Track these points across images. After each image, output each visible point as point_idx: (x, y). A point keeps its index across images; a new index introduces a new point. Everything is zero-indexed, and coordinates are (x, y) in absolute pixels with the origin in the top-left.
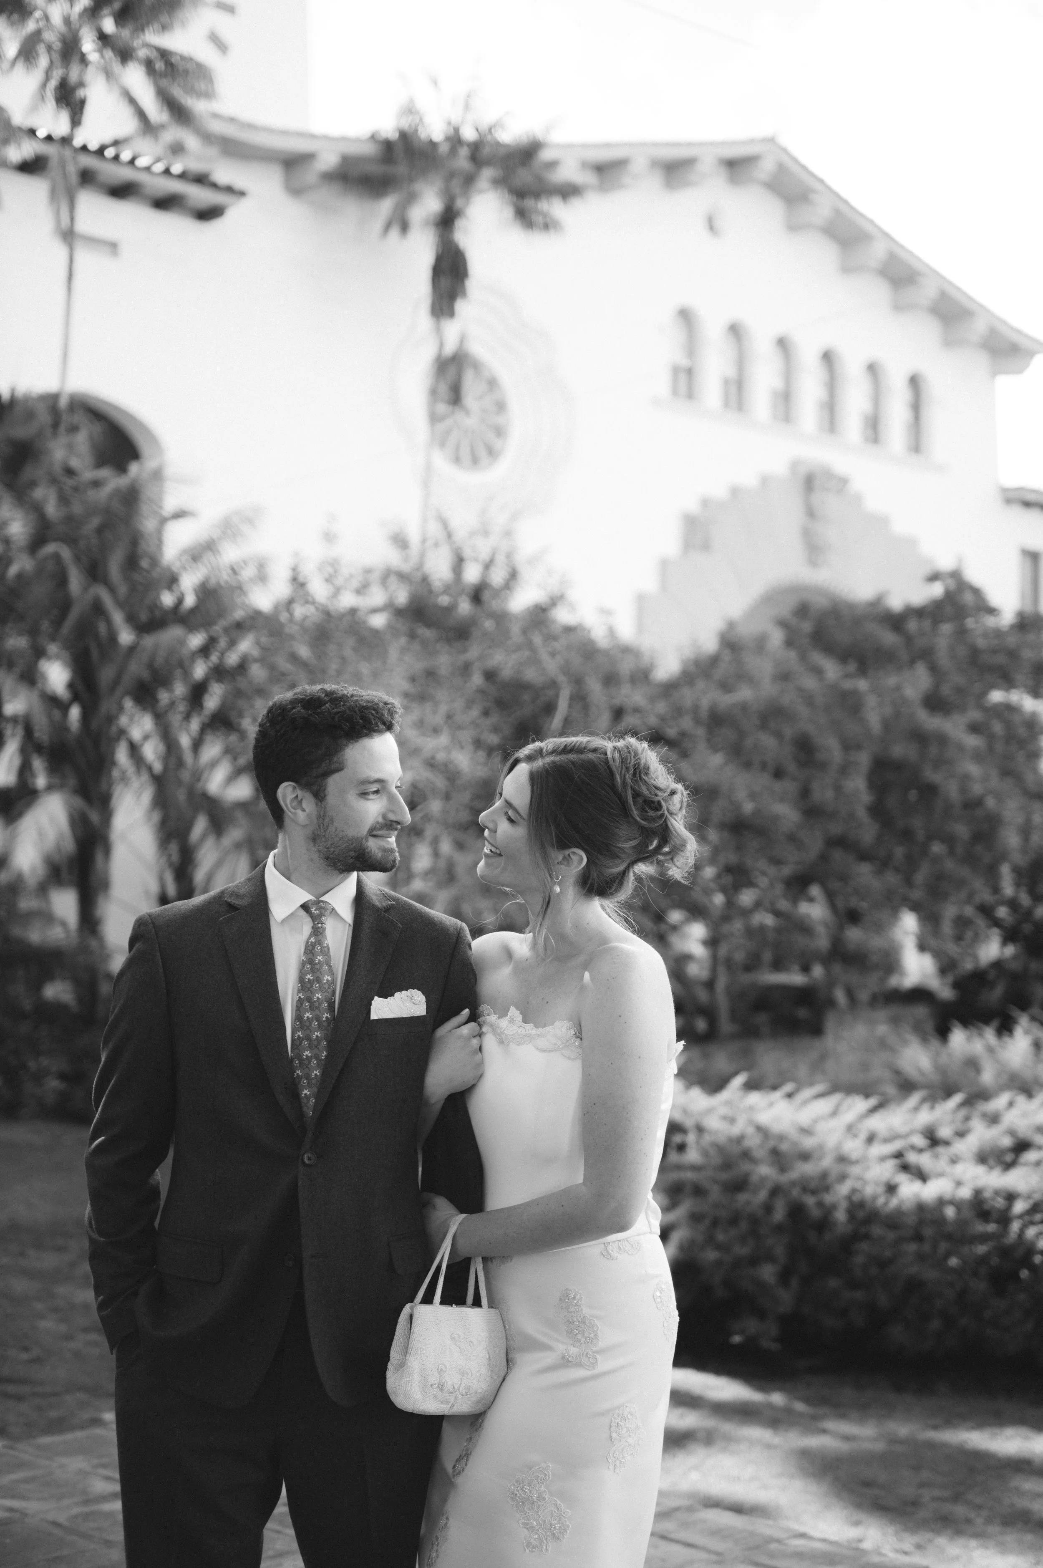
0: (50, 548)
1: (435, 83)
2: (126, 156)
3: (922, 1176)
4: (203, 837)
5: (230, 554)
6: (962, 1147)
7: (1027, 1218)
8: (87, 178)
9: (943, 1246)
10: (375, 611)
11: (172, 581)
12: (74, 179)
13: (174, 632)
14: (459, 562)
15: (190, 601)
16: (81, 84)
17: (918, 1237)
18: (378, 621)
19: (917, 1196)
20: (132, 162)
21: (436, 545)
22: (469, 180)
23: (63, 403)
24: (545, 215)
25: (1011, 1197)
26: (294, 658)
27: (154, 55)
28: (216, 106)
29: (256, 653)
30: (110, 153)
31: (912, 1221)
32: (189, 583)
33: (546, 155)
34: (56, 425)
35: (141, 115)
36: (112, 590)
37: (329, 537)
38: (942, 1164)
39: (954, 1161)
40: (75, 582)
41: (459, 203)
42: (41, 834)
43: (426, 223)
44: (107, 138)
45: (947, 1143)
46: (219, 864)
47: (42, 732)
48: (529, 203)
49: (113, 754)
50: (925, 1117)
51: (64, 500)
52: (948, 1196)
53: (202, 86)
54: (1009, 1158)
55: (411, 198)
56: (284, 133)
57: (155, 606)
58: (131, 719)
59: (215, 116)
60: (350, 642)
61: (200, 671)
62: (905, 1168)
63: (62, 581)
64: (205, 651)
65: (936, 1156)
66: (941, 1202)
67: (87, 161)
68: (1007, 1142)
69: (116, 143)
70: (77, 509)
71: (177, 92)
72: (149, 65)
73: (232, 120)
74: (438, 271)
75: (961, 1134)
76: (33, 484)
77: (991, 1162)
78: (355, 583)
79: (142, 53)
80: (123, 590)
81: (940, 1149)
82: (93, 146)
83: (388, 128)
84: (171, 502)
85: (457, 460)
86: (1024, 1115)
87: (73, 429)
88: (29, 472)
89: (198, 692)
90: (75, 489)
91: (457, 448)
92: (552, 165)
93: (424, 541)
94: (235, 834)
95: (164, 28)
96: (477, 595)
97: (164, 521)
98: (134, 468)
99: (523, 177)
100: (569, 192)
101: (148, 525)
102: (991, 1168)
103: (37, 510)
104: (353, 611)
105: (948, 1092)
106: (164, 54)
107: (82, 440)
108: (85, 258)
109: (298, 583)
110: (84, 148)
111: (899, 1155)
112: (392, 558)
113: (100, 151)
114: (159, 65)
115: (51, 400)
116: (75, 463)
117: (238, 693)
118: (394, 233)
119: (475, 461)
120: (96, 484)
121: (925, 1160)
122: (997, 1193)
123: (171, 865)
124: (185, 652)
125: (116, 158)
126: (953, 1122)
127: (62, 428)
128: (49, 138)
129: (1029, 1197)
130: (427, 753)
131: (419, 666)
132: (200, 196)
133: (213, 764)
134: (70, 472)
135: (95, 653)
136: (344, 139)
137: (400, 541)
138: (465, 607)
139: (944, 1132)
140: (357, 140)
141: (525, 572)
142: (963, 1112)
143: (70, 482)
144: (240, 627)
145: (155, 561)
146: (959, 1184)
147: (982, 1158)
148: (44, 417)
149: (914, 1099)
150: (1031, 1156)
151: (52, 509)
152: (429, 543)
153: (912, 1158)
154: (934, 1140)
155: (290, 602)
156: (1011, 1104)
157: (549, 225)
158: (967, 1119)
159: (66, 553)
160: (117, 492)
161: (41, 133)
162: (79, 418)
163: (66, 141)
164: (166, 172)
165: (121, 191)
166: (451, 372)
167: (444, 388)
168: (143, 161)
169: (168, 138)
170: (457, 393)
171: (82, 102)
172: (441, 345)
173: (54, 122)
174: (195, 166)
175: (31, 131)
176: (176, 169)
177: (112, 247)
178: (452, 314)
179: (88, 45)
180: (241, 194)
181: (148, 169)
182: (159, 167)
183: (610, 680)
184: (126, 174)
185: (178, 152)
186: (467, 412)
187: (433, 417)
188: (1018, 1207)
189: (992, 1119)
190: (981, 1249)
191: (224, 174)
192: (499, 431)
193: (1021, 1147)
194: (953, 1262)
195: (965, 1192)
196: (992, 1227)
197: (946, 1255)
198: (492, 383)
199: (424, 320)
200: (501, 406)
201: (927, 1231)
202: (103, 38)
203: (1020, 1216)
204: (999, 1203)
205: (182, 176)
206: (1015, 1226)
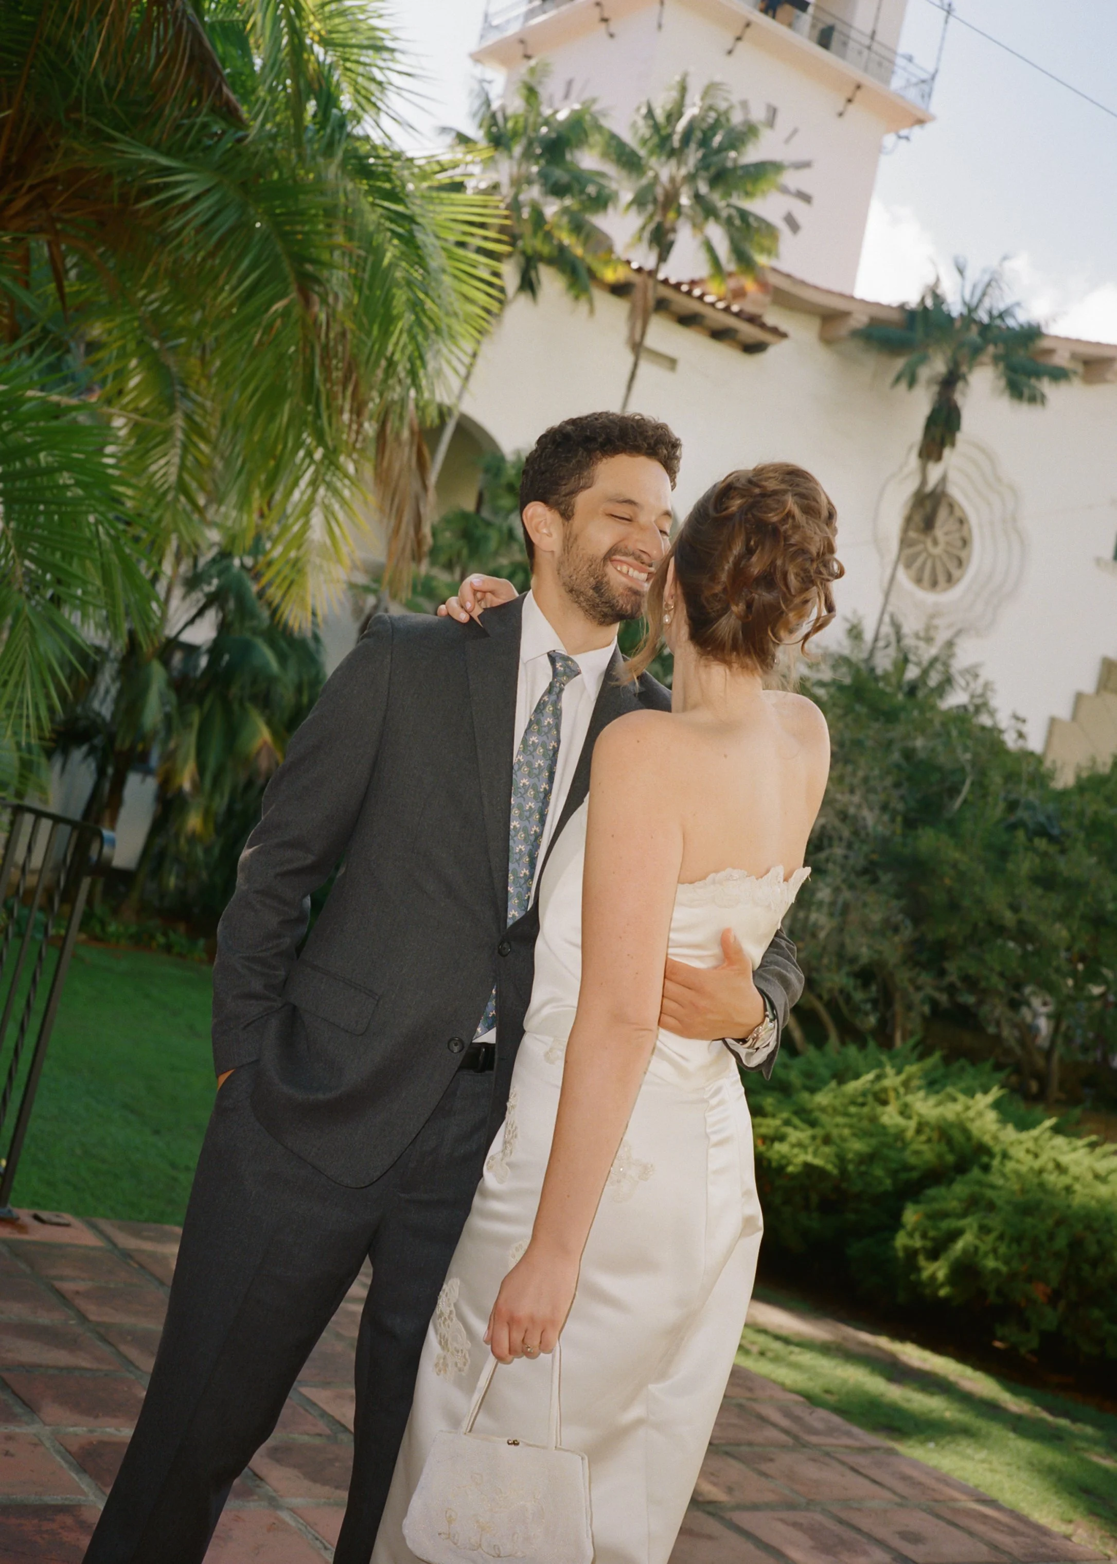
2: (697, 292)
8: (662, 305)
12: (652, 305)
14: (904, 662)
16: (674, 230)
20: (701, 298)
22: (976, 353)
24: (1035, 390)
27: (735, 214)
28: (776, 263)
30: (685, 288)
33: (1044, 343)
35: (715, 262)
41: (965, 369)
43: (930, 382)
44: (686, 276)
48: (1022, 379)
53: (770, 245)
55: (924, 359)
56: (831, 293)
59: (774, 270)
67: (666, 292)
69: (692, 281)
71: (747, 246)
72: (729, 221)
73: (788, 276)
74: (933, 420)
79: (726, 211)
82: (673, 281)
83: (914, 301)
85: (918, 580)
91: (922, 571)
92: (1048, 352)
93: (876, 639)
95: (748, 194)
96: (912, 690)
99: (1021, 356)
100: (1059, 375)
106: (744, 215)
108: (647, 369)
110: (666, 281)
112: (848, 646)
113: (677, 286)
114: (738, 222)
118: (903, 386)
125: (689, 293)
128: (639, 270)
132: (748, 331)
136: (878, 305)
137: (858, 635)
138: (900, 697)
140: (889, 307)
141: (957, 680)
152: (881, 642)
157: (1037, 399)
161: (635, 265)
163: (652, 273)
164: (727, 309)
165: (687, 320)
166: (928, 505)
167: (918, 518)
168: (709, 299)
169: (732, 283)
170: (928, 525)
171: (671, 244)
172: (924, 482)
173: (645, 258)
174: (750, 308)
175: (628, 262)
176: (735, 308)
177: (671, 363)
178: (939, 458)
179: (685, 200)
180: (784, 335)
181: (712, 305)
182: (721, 305)
183: (1011, 777)
184: (696, 306)
185: (739, 294)
186: (935, 542)
187: (904, 540)
191: (772, 318)
192: (960, 562)
198: (962, 522)
199: (913, 460)
200: (965, 542)
202: (697, 197)
205: (739, 315)
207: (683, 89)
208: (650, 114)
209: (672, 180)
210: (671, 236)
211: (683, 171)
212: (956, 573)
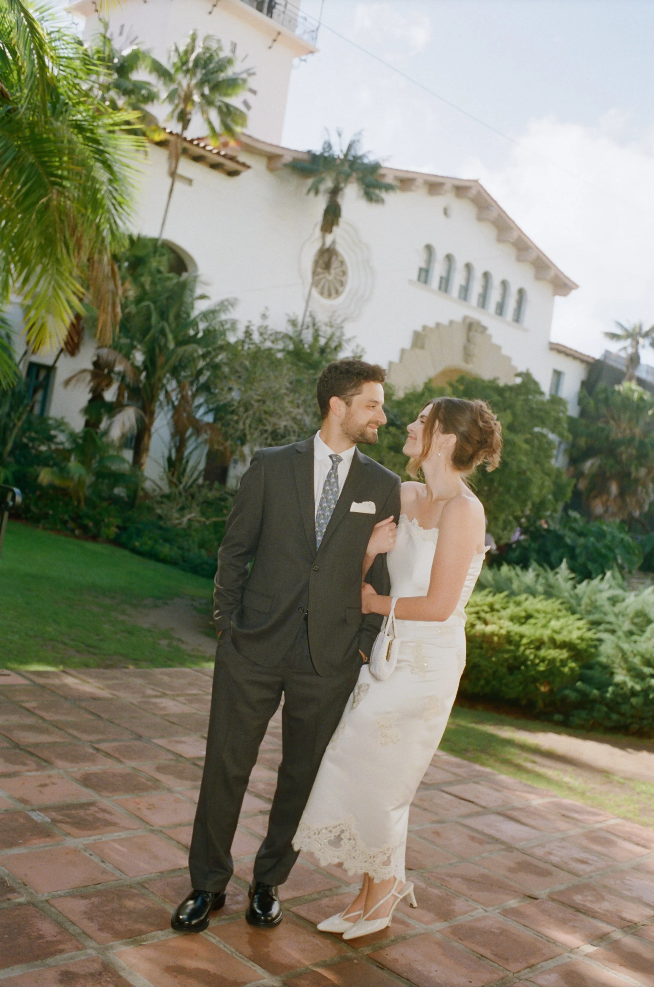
0: (145, 303)
1: (339, 135)
2: (202, 145)
3: (486, 623)
4: (190, 436)
5: (223, 317)
6: (503, 613)
7: (527, 646)
8: (185, 151)
9: (490, 652)
10: (280, 351)
11: (195, 324)
12: (180, 151)
13: (193, 346)
14: (316, 337)
15: (200, 335)
16: (189, 113)
17: (481, 648)
18: (280, 355)
19: (483, 630)
20: (204, 147)
21: (308, 328)
22: (348, 177)
23: (160, 243)
24: (378, 196)
25: (522, 637)
26: (242, 365)
27: (222, 105)
28: (245, 131)
29: (225, 360)
30: (195, 142)
31: (479, 640)
32: (202, 326)
33: (382, 171)
34: (155, 252)
35: (213, 129)
36: (169, 325)
37: (264, 316)
38: (495, 619)
39: (500, 618)
40: (154, 318)
41: (342, 185)
42: (124, 424)
43: (326, 191)
44: (195, 136)
45: (498, 611)
46: (195, 449)
47: (129, 379)
48: (371, 190)
49: (159, 395)
50: (490, 599)
51: (153, 283)
52: (496, 632)
53: (240, 121)
54: (523, 620)
55: (322, 180)
56: (271, 145)
57: (187, 334)
58: (168, 380)
59: (244, 134)
60: (267, 362)
61: (201, 364)
62: (479, 618)
63: (149, 318)
64: (204, 356)
65: (493, 616)
66: (493, 634)
67: (186, 145)
68: (523, 614)
69: (198, 139)
70: (159, 288)
71: (229, 122)
72: (220, 109)
73: (250, 137)
74: (327, 212)
75: (504, 608)
76: (141, 275)
77: (515, 621)
78: (272, 338)
79: (218, 104)
80: (174, 325)
81: (495, 613)
82: (189, 138)
83: (317, 149)
84: (199, 291)
85: (322, 293)
86: (532, 604)
87: (162, 255)
88: (140, 270)
89: (199, 373)
90: (160, 279)
91: (323, 288)
92: (384, 176)
93: (303, 324)
94: (204, 436)
95: (229, 95)
96: (323, 351)
97: (194, 299)
98: (185, 275)
99: (370, 179)
100: (389, 188)
101: (188, 300)
102: (515, 624)
103: (142, 286)
104: (270, 349)
105: (500, 591)
106: (227, 106)
107: (165, 259)
108: (178, 185)
109: (248, 333)
110: (185, 139)
111: (477, 613)
112: (289, 330)
113: (191, 141)
114: (225, 109)
115: (155, 241)
116: (162, 268)
117: (216, 376)
118: (312, 194)
119: (330, 295)
120: (169, 279)
121: (488, 617)
122: (516, 634)
123: (175, 446)
124: (195, 355)
125: (198, 145)
126: (501, 603)
127: (158, 254)
128: (171, 133)
129: (529, 637)
130: (293, 415)
131: (294, 378)
132: (230, 165)
133: (200, 406)
134: (159, 272)
135: (157, 350)
136: (296, 151)
137: (293, 323)
138: (317, 355)
139: (497, 606)
140: (302, 152)
141: (345, 345)
142: (506, 600)
143: (159, 276)
144: (222, 348)
145: (188, 315)
146: (501, 628)
147: (512, 619)
148: (151, 248)
149: (486, 592)
150: (532, 621)
151: (147, 287)
152: (305, 327)
153: (483, 615)
154: (492, 609)
155: (243, 342)
156: (526, 599)
157: (380, 201)
158: (508, 602)
159: (152, 306)
160: (178, 284)
161: (168, 130)
162: (164, 251)
163: (179, 135)
164: (218, 153)
165: (197, 159)
166: (326, 256)
167: (321, 262)
168: (208, 148)
169: (222, 140)
170: (327, 266)
171: (189, 121)
172: (324, 243)
173: (175, 127)
174: (230, 153)
175: (165, 129)
176: (223, 153)
177: (190, 182)
178: (331, 231)
179: (196, 98)
180: (248, 167)
181: (211, 151)
182: (215, 151)
184: (201, 152)
185: (225, 146)
186: (329, 273)
187: (315, 273)
188: (525, 641)
189: (518, 604)
190: (506, 656)
191: (242, 158)
192: (342, 284)
193: (529, 617)
194: (494, 659)
195: (503, 632)
196: (512, 648)
197: (491, 657)
198: (342, 263)
199: (318, 232)
200: (344, 273)
201: (485, 646)
202: (203, 95)
203: (525, 645)
204: (517, 638)
205: (224, 156)
206: (522, 648)
207: (194, 38)
208: (177, 51)
209: (189, 86)
210: (189, 116)
211: (194, 81)
212: (340, 289)
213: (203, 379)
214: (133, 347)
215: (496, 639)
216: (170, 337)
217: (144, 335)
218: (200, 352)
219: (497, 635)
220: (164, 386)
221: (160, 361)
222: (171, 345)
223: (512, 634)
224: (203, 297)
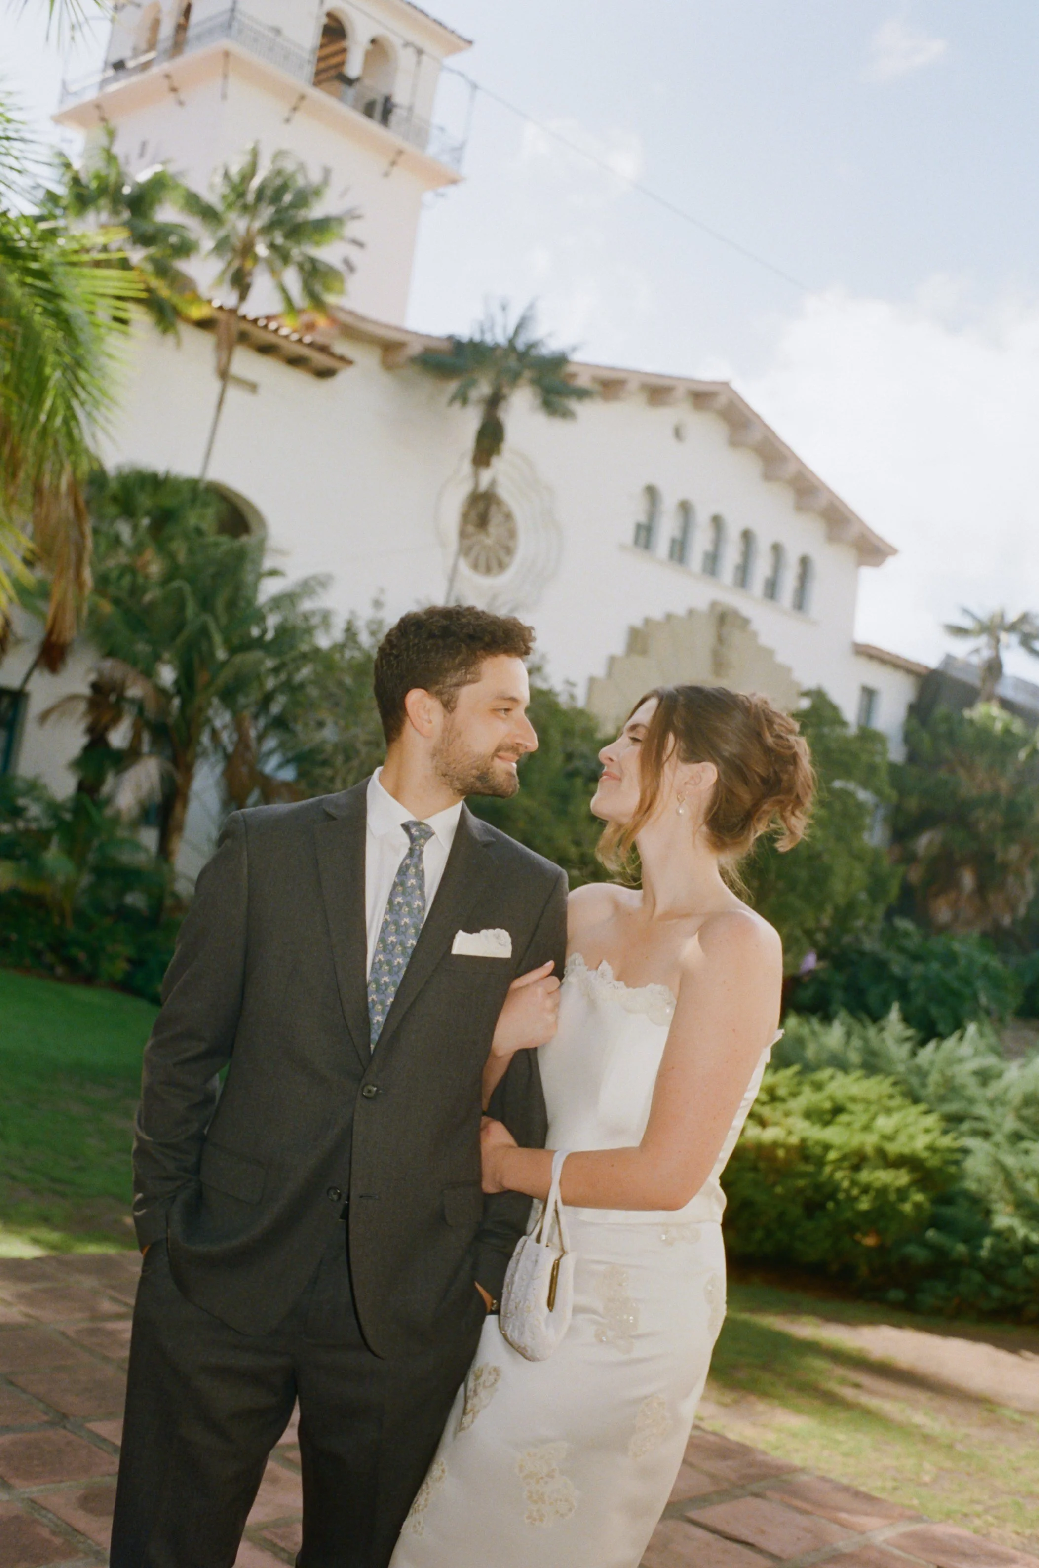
0: (176, 584)
1: (504, 309)
2: (273, 326)
3: (765, 1124)
5: (307, 605)
6: (795, 1105)
7: (837, 1165)
8: (243, 338)
9: (772, 1178)
11: (260, 618)
12: (234, 337)
13: (257, 654)
15: (270, 635)
16: (250, 274)
17: (755, 1169)
19: (761, 1137)
20: (276, 331)
22: (515, 377)
23: (202, 486)
24: (565, 407)
25: (827, 1147)
26: (340, 684)
27: (305, 260)
28: (343, 302)
29: (312, 678)
30: (261, 323)
31: (753, 1156)
32: (272, 621)
33: (570, 368)
34: (194, 500)
35: (288, 300)
36: (216, 619)
37: (378, 604)
38: (779, 1116)
39: (787, 1114)
40: (191, 609)
41: (506, 391)
42: (138, 784)
43: (479, 401)
44: (261, 313)
45: (783, 1100)
47: (151, 711)
48: (555, 398)
49: (200, 736)
51: (191, 551)
52: (781, 1141)
53: (335, 286)
54: (827, 1117)
55: (472, 383)
56: (388, 326)
57: (246, 635)
58: (216, 712)
59: (341, 309)
61: (270, 683)
63: (182, 607)
64: (276, 670)
65: (775, 1110)
66: (775, 1145)
67: (245, 327)
68: (827, 1105)
69: (269, 318)
70: (200, 559)
71: (318, 288)
72: (301, 266)
73: (352, 313)
74: (481, 436)
75: (794, 1095)
76: (171, 539)
77: (814, 1119)
79: (298, 258)
80: (224, 620)
81: (780, 1106)
82: (250, 317)
83: (464, 332)
84: (268, 563)
85: (475, 567)
86: (842, 1086)
87: (206, 505)
88: (168, 530)
89: (267, 699)
90: (202, 546)
91: (477, 558)
92: (573, 375)
95: (317, 243)
97: (260, 576)
98: (244, 539)
99: (552, 380)
100: (582, 394)
101: (249, 578)
102: (814, 1123)
103: (171, 556)
106: (313, 261)
107: (211, 513)
108: (234, 394)
109: (350, 631)
110: (245, 317)
113: (255, 321)
114: (309, 268)
115: (193, 485)
116: (205, 526)
117: (296, 704)
118: (457, 404)
119: (488, 570)
120: (216, 545)
121: (766, 1112)
122: (818, 1143)
124: (262, 670)
125: (266, 327)
126: (789, 1086)
127: (199, 503)
128: (221, 308)
129: (839, 1148)
132: (319, 359)
133: (271, 753)
134: (199, 532)
135: (197, 662)
136: (428, 337)
139: (782, 1092)
140: (438, 339)
142: (798, 1080)
143: (198, 540)
144: (304, 656)
145: (250, 602)
146: (790, 1133)
147: (809, 1115)
148: (186, 495)
150: (843, 1118)
151: (182, 557)
154: (775, 1097)
155: (343, 646)
156: (832, 1078)
157: (566, 414)
158: (799, 1084)
159: (187, 589)
160: (230, 551)
161: (216, 304)
162: (211, 498)
163: (233, 311)
164: (300, 341)
165: (266, 349)
166: (481, 506)
167: (473, 515)
168: (284, 332)
169: (305, 318)
170: (483, 522)
171: (249, 286)
172: (477, 484)
173: (226, 297)
174: (320, 339)
175: (210, 302)
176: (308, 339)
177: (253, 387)
178: (488, 465)
179: (261, 250)
180: (350, 363)
181: (286, 337)
182: (295, 337)
183: (567, 733)
184: (271, 338)
185: (310, 327)
186: (487, 534)
187: (463, 534)
188: (832, 1155)
189: (818, 1087)
190: (801, 1183)
191: (341, 347)
192: (509, 551)
193: (838, 1110)
194: (779, 1190)
195: (794, 1140)
196: (810, 1168)
197: (774, 1184)
198: (508, 517)
199: (467, 467)
200: (512, 534)
201: (762, 1165)
202: (272, 246)
203: (833, 1162)
204: (818, 1151)
205: (311, 345)
206: (828, 1169)
207: (255, 154)
208: (226, 175)
209: (248, 230)
210: (248, 280)
211: (257, 224)
212: (506, 559)
213: (275, 709)
214: (157, 658)
215: (781, 1153)
216: (217, 639)
217: (173, 638)
218: (270, 663)
219: (784, 1146)
220: (208, 721)
221: (202, 678)
222: (221, 654)
223: (810, 1143)
224: (273, 573)
